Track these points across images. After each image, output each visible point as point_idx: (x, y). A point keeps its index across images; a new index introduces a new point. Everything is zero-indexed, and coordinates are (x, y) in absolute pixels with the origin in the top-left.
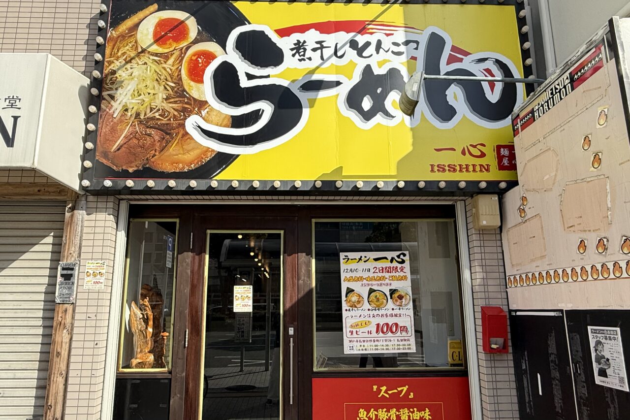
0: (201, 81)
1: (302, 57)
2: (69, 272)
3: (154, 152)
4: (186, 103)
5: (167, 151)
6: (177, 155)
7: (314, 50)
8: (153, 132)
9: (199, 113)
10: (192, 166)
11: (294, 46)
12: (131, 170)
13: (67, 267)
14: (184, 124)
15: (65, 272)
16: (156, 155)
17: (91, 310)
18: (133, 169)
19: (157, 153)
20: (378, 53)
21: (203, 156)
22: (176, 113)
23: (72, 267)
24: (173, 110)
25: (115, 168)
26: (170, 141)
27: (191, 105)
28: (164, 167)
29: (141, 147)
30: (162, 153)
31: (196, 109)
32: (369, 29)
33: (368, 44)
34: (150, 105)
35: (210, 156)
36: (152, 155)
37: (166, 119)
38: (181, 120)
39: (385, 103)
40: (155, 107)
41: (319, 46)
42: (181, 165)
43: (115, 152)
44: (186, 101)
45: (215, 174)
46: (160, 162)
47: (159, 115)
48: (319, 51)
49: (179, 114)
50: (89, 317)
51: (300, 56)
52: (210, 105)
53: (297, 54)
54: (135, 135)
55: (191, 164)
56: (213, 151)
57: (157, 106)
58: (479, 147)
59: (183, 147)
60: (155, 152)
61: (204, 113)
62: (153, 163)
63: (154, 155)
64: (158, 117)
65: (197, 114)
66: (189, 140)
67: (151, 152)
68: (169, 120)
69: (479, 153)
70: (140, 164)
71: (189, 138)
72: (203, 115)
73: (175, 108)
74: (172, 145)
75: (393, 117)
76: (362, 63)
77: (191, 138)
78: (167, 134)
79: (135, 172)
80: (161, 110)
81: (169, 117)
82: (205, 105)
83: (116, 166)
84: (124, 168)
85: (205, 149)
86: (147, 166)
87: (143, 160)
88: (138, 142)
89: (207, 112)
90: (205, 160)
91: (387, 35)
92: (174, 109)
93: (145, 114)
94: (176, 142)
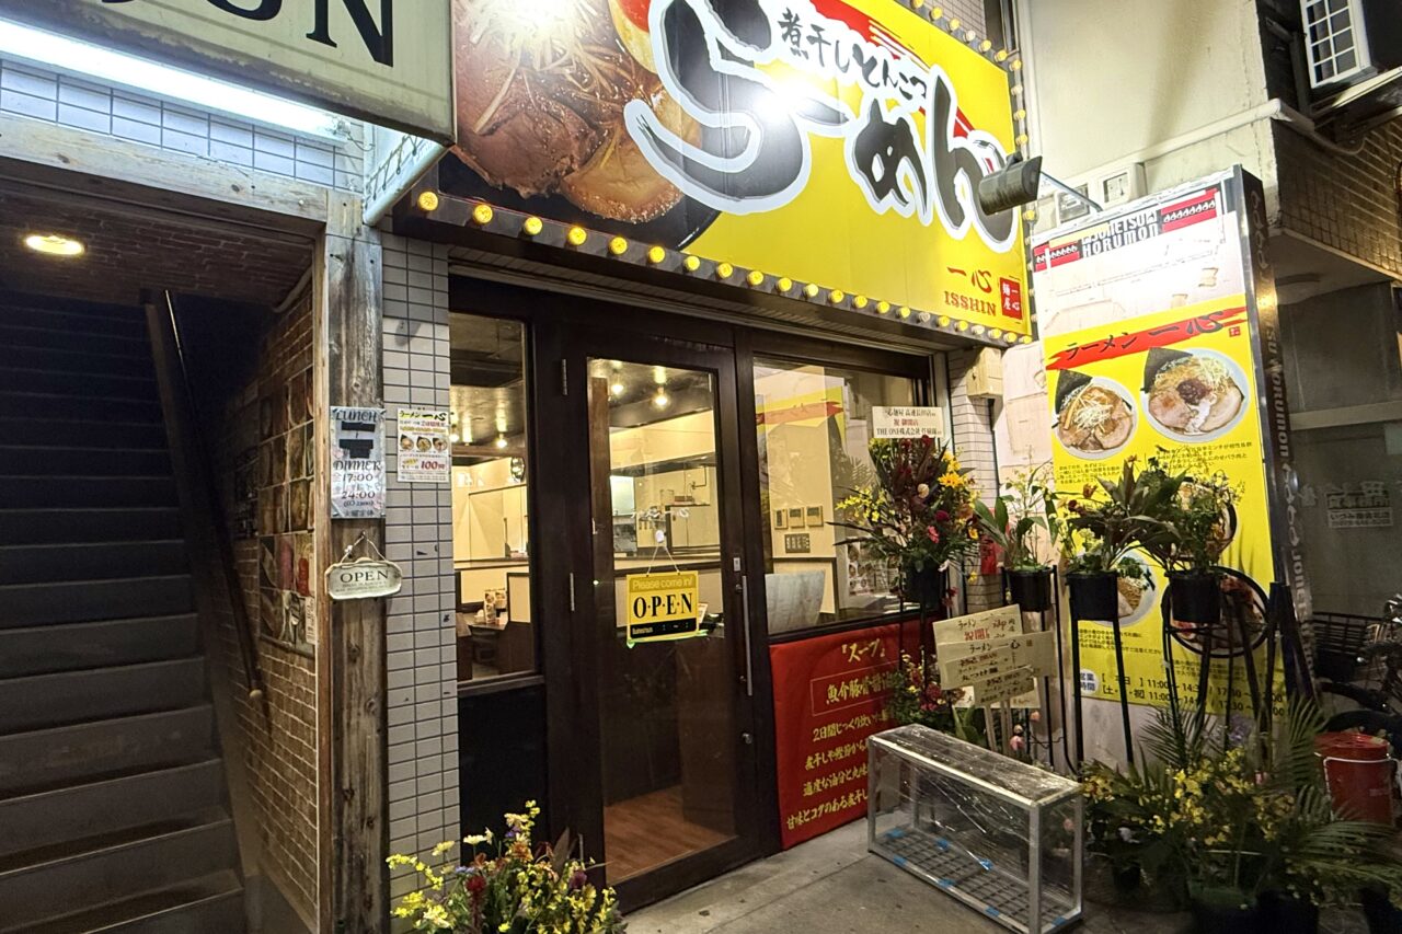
0: (644, 26)
1: (795, 47)
2: (364, 436)
3: (567, 160)
4: (623, 67)
5: (595, 165)
6: (615, 182)
7: (811, 39)
8: (563, 113)
9: (646, 98)
10: (645, 213)
11: (783, 20)
12: (523, 192)
13: (356, 421)
14: (622, 114)
15: (351, 435)
16: (573, 171)
17: (421, 532)
18: (528, 190)
19: (575, 167)
20: (885, 83)
21: (660, 196)
22: (605, 84)
23: (368, 422)
24: (597, 74)
25: (486, 177)
26: (599, 146)
27: (630, 73)
28: (592, 202)
29: (542, 143)
30: (586, 168)
31: (641, 87)
32: (873, 35)
33: (873, 62)
34: (551, 43)
35: (674, 201)
36: (566, 167)
37: (586, 90)
38: (615, 101)
39: (897, 174)
40: (561, 52)
41: (815, 34)
42: (623, 206)
43: (484, 135)
44: (621, 60)
45: (684, 242)
46: (583, 189)
47: (572, 75)
48: (817, 44)
49: (612, 88)
50: (419, 553)
51: (794, 43)
52: (663, 88)
53: (789, 37)
54: (526, 108)
55: (642, 211)
56: (676, 190)
57: (565, 52)
58: (985, 275)
59: (626, 166)
60: (572, 162)
61: (655, 100)
62: (570, 187)
63: (570, 171)
64: (570, 79)
65: (642, 99)
66: (633, 154)
67: (564, 160)
68: (593, 93)
69: (985, 286)
70: (543, 183)
71: (633, 150)
72: (655, 106)
73: (601, 68)
74: (604, 155)
75: (907, 203)
76: (870, 94)
77: (636, 149)
78: (595, 127)
79: (533, 197)
80: (575, 64)
81: (592, 87)
82: (655, 84)
83: (490, 175)
84: (508, 182)
85: (663, 183)
86: (558, 191)
87: (548, 174)
88: (534, 128)
89: (661, 100)
90: (666, 207)
91: (896, 57)
92: (600, 71)
93: (543, 65)
94: (610, 151)
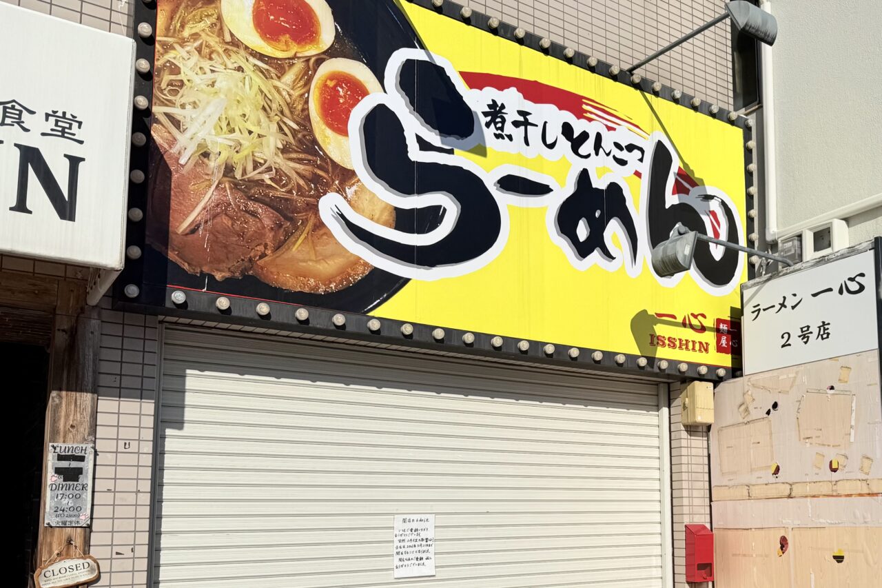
0: (343, 131)
1: (499, 132)
2: (74, 464)
3: (261, 248)
4: (320, 167)
5: (287, 250)
6: (304, 261)
7: (516, 124)
8: (260, 211)
9: (341, 191)
10: (333, 285)
12: (219, 276)
13: (70, 453)
14: (317, 206)
15: (64, 464)
16: (266, 255)
18: (223, 274)
19: (269, 252)
20: (597, 154)
21: (349, 270)
22: (302, 182)
23: (80, 454)
24: (294, 176)
26: (292, 233)
27: (327, 171)
28: (282, 279)
29: (239, 235)
30: (279, 252)
31: (337, 182)
32: (587, 111)
33: (584, 136)
34: (253, 155)
35: (363, 273)
36: (259, 253)
37: (284, 190)
38: (311, 196)
39: (604, 234)
40: (262, 161)
41: (521, 119)
42: (312, 280)
43: (187, 234)
44: (319, 162)
45: (371, 306)
46: (274, 270)
47: (271, 179)
48: (522, 128)
49: (308, 185)
50: (117, 553)
51: (497, 129)
52: (359, 180)
54: (226, 209)
55: (330, 283)
56: (366, 264)
57: (265, 161)
58: (700, 318)
59: (317, 248)
60: (266, 248)
61: (350, 192)
62: (262, 268)
63: (263, 256)
64: (269, 182)
65: (337, 192)
66: (325, 237)
67: (258, 248)
68: (290, 192)
69: (699, 326)
70: (238, 267)
71: (325, 234)
72: (349, 196)
73: (299, 171)
74: (297, 240)
75: (613, 258)
76: (578, 165)
77: (329, 234)
78: (287, 218)
79: (227, 280)
80: (274, 170)
81: (290, 187)
82: (350, 178)
83: (189, 264)
84: (206, 269)
85: (352, 259)
86: (251, 273)
87: (243, 260)
88: (232, 225)
89: (356, 192)
90: (354, 279)
91: (609, 129)
92: (297, 173)
93: (244, 172)
94: (303, 237)
